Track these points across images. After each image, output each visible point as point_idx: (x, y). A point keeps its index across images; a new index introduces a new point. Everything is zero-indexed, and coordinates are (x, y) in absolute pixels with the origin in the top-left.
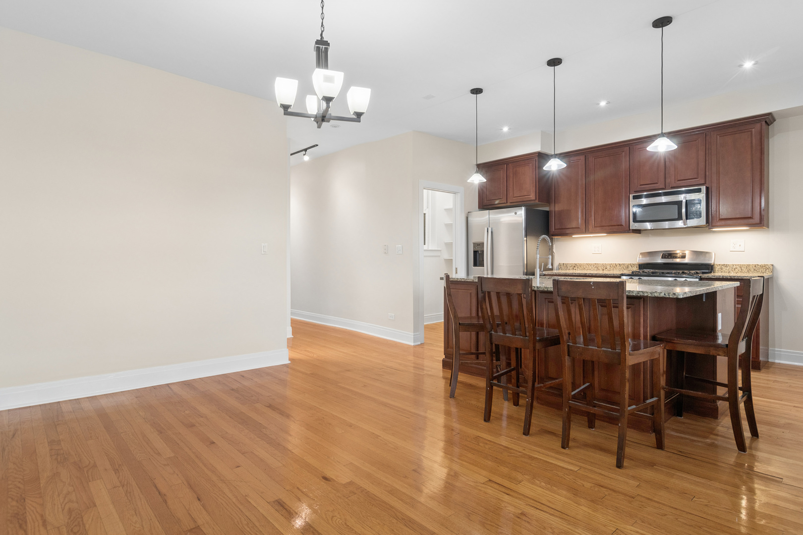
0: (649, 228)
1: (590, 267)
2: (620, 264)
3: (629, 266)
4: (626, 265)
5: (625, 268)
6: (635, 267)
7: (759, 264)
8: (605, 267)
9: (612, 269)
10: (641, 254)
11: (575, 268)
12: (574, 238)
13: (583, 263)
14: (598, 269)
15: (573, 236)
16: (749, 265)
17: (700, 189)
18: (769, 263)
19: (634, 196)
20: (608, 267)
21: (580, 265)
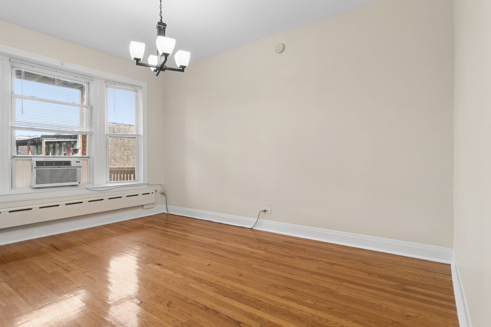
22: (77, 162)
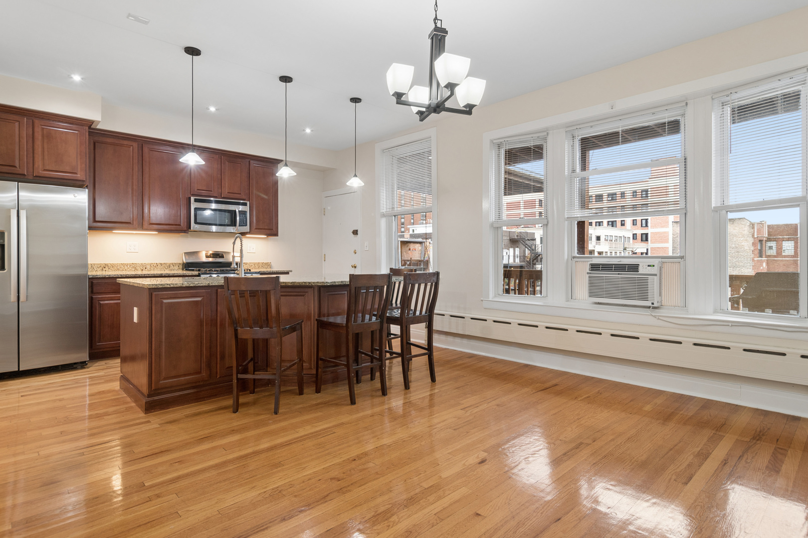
0: (214, 231)
1: (126, 268)
2: (161, 264)
3: (171, 265)
4: (168, 265)
5: (166, 267)
6: (177, 266)
7: (265, 262)
8: (144, 267)
9: (152, 268)
10: (185, 253)
11: (104, 269)
12: (115, 233)
13: (116, 263)
14: (136, 269)
15: (113, 231)
16: (259, 263)
17: (246, 203)
18: (269, 262)
19: (195, 199)
20: (148, 267)
21: (113, 266)
22: (649, 266)
